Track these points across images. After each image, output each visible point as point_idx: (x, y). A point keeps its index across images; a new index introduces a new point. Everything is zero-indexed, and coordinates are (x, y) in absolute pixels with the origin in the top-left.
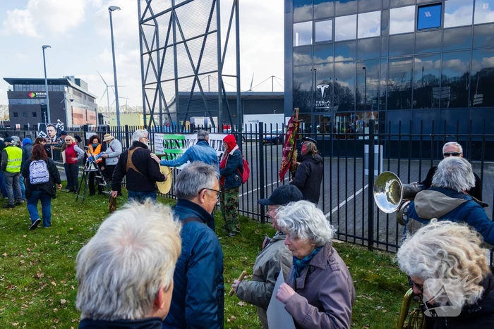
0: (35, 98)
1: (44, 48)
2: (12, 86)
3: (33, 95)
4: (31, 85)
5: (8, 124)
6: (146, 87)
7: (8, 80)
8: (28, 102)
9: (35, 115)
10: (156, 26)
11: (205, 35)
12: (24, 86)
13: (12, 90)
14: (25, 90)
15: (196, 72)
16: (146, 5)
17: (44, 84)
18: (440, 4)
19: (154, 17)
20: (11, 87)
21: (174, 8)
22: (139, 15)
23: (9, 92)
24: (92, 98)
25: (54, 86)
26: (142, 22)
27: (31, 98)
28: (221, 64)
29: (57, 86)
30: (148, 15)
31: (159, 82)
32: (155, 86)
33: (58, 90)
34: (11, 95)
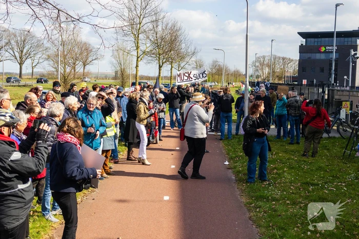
0: (325, 52)
2: (304, 40)
4: (323, 39)
5: (296, 80)
7: (302, 34)
8: (318, 56)
9: (322, 70)
12: (316, 40)
13: (304, 45)
14: (316, 44)
17: (333, 37)
23: (301, 47)
27: (321, 52)
34: (302, 49)
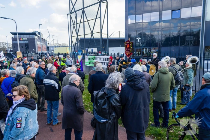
0: (23, 40)
1: (40, 25)
3: (22, 39)
6: (72, 37)
10: (76, 14)
11: (96, 19)
15: (92, 32)
16: (73, 7)
18: (180, 10)
19: (75, 12)
20: (13, 36)
21: (84, 8)
22: (70, 10)
24: (45, 40)
25: (30, 35)
26: (71, 13)
27: (21, 40)
28: (101, 30)
29: (32, 35)
30: (73, 11)
31: (77, 36)
32: (76, 37)
33: (32, 37)
